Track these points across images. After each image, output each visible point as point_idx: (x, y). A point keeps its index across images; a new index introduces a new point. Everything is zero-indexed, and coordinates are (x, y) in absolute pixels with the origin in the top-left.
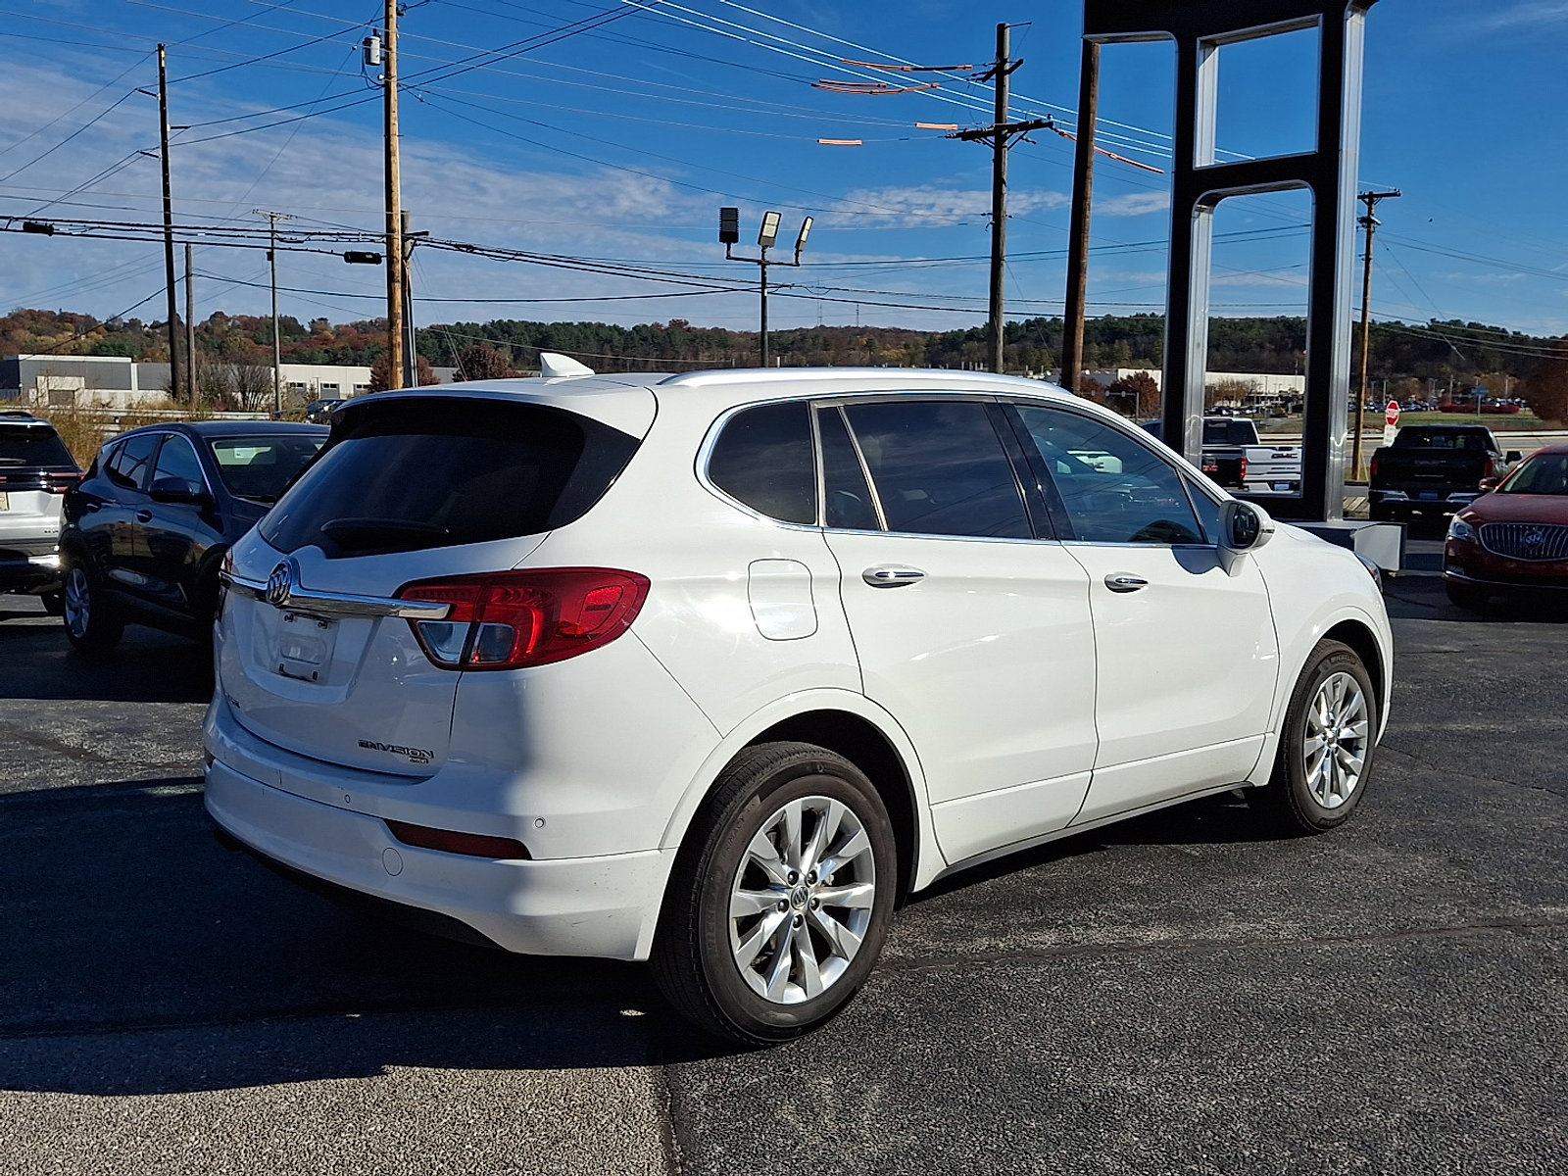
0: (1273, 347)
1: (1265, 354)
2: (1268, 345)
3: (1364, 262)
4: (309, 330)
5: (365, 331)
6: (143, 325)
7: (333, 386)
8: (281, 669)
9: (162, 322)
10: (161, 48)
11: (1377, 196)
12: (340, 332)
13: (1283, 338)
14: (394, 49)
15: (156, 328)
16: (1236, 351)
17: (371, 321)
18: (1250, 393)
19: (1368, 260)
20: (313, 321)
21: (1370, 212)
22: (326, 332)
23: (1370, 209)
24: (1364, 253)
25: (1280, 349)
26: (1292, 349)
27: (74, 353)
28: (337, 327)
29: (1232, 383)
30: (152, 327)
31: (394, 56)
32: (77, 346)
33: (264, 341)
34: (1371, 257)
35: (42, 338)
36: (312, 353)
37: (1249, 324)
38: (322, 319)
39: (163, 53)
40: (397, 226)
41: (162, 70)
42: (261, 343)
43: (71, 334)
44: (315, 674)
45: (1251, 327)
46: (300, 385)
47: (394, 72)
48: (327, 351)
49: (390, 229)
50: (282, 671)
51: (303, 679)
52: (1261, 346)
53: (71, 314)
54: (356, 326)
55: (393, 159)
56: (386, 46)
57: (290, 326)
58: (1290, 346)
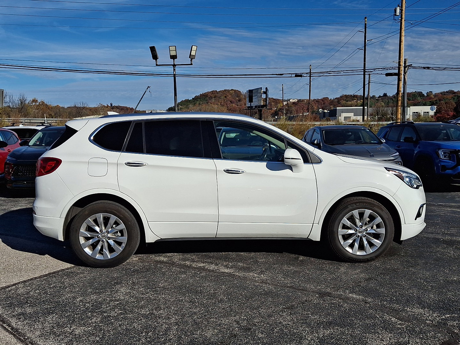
4: (426, 95)
5: (445, 94)
6: (376, 97)
7: (427, 112)
9: (382, 96)
10: (366, 18)
12: (436, 95)
14: (404, 10)
15: (380, 97)
17: (447, 91)
20: (428, 93)
22: (431, 96)
27: (356, 106)
28: (435, 94)
30: (379, 97)
31: (404, 12)
32: (357, 104)
33: (411, 99)
35: (348, 102)
36: (426, 102)
38: (430, 92)
39: (366, 19)
40: (402, 64)
41: (366, 24)
42: (411, 100)
43: (355, 101)
46: (417, 113)
47: (403, 17)
48: (430, 102)
49: (400, 65)
53: (356, 95)
54: (441, 93)
55: (402, 43)
56: (401, 10)
57: (420, 94)
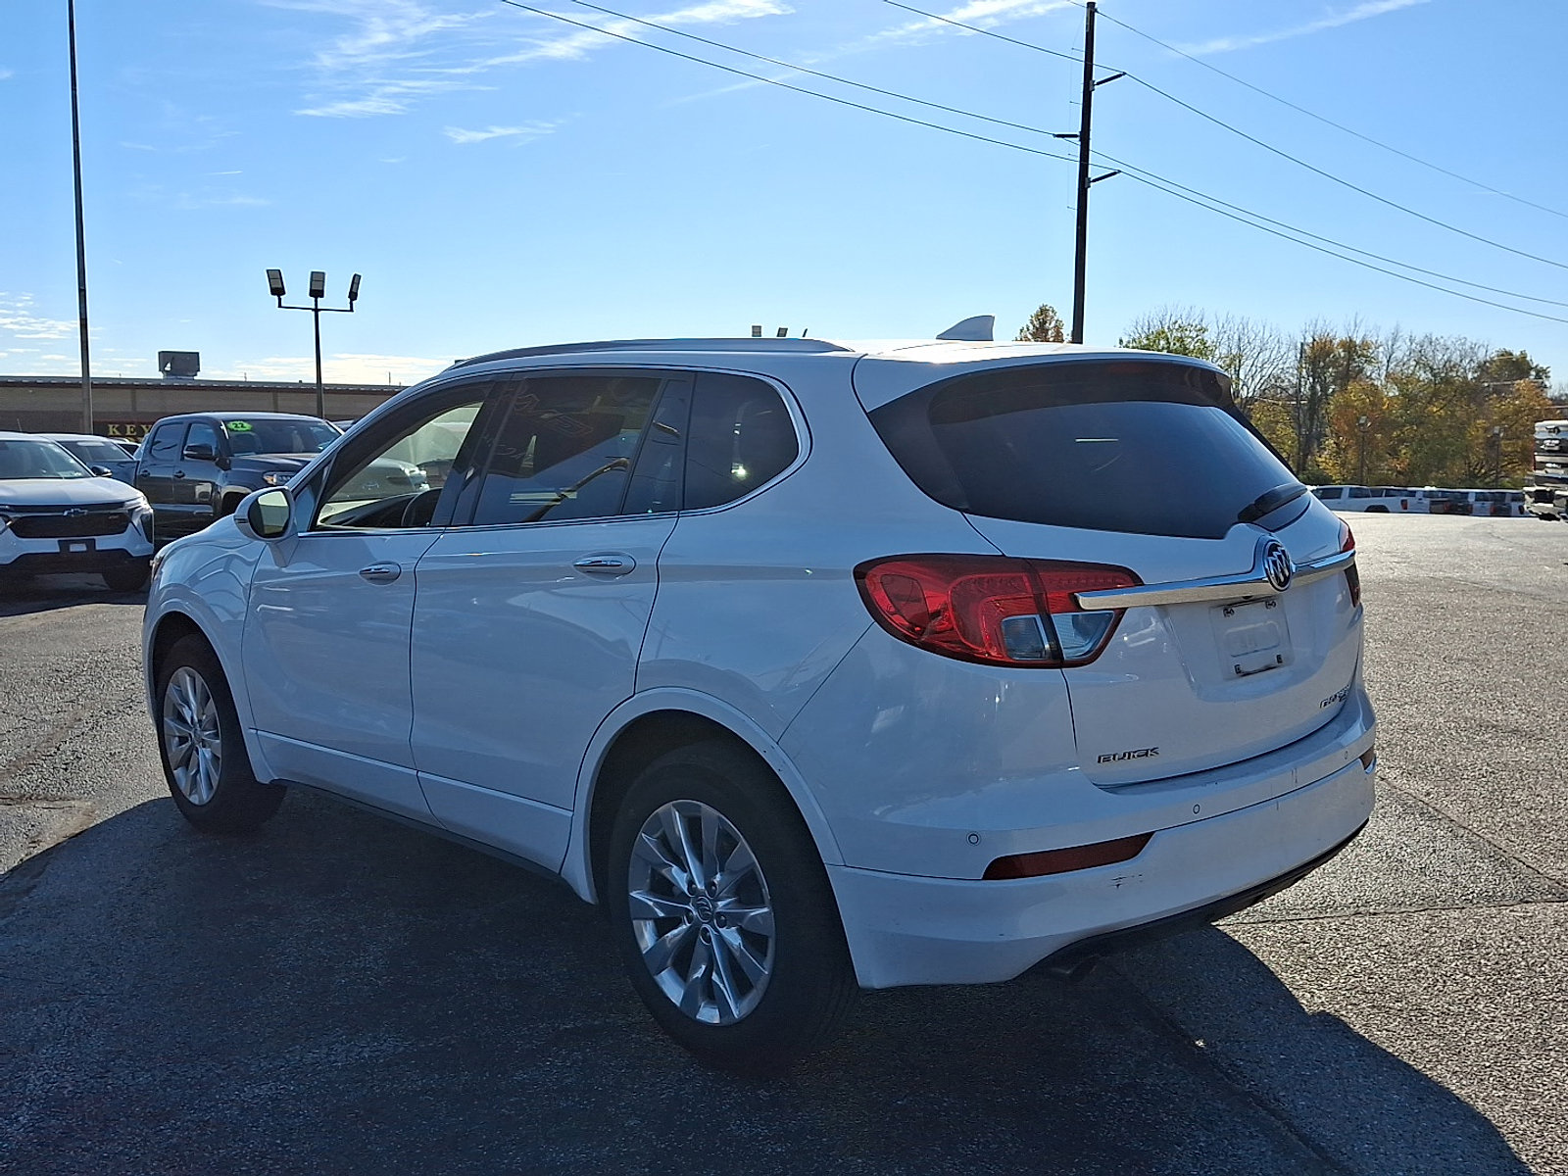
8: (1238, 671)
44: (1279, 657)
50: (1240, 672)
51: (1269, 668)
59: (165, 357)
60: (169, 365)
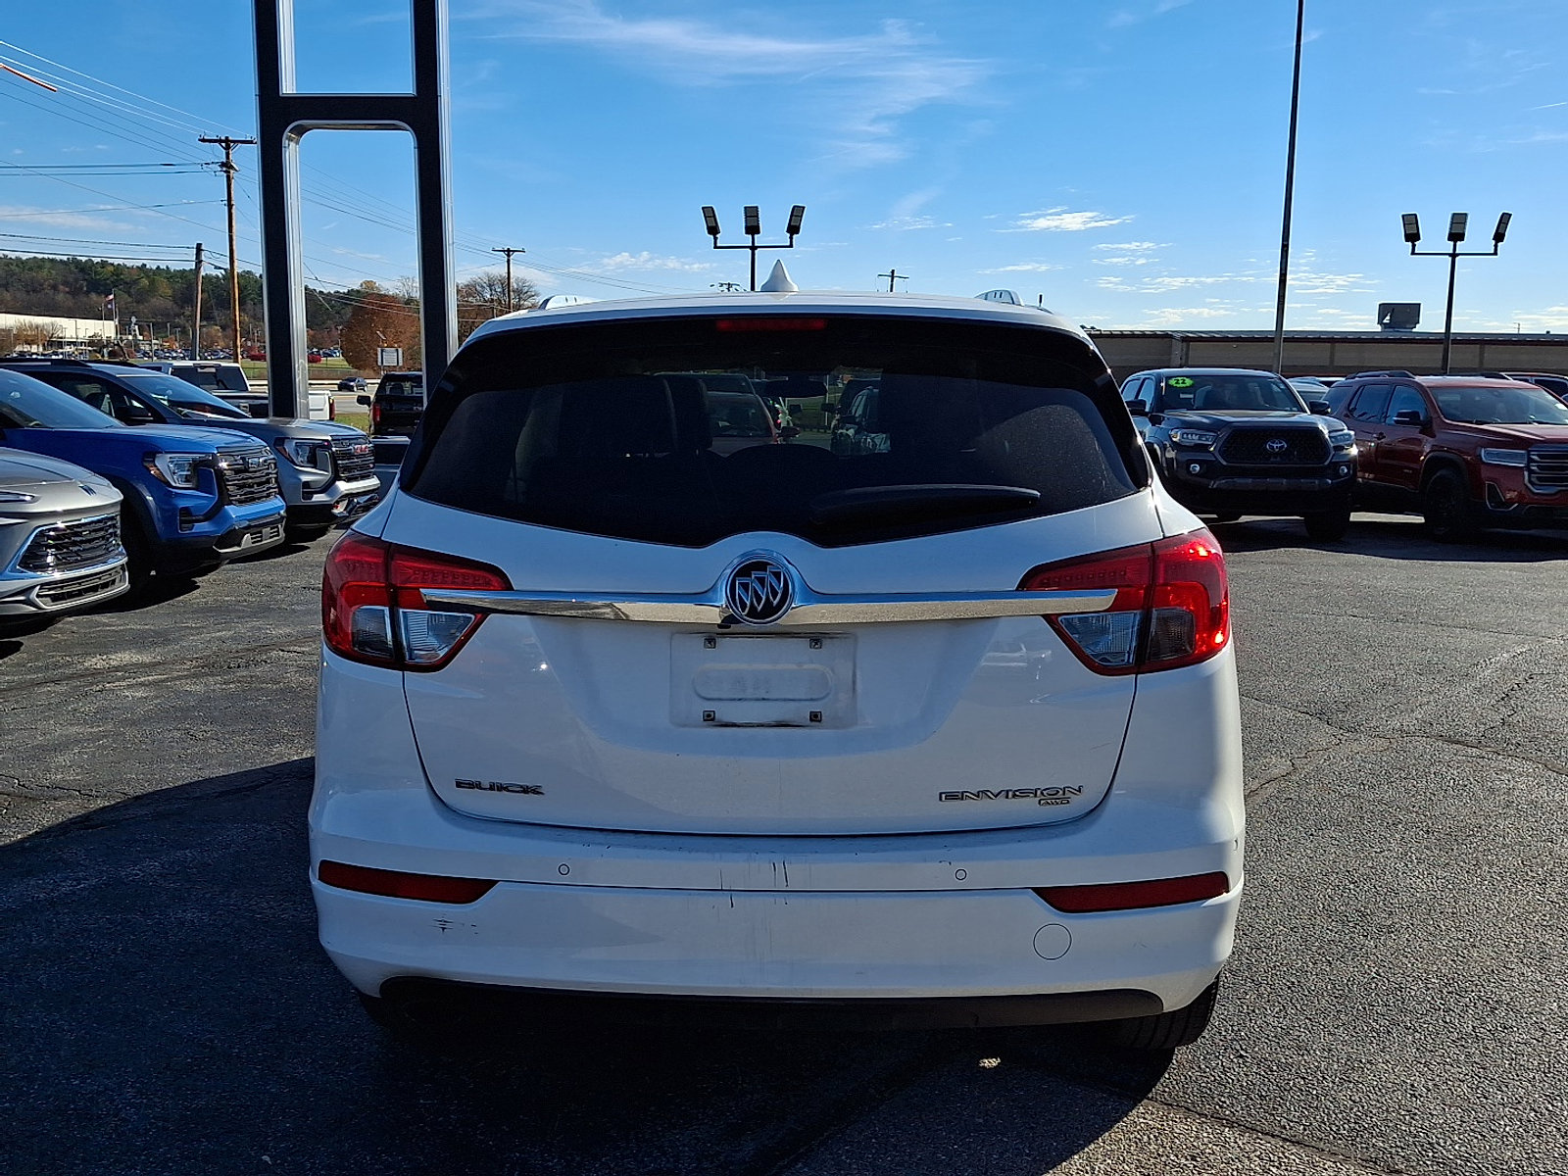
0: (67, 289)
1: (60, 297)
2: (61, 287)
3: (226, 208)
11: (234, 142)
13: (76, 280)
16: (28, 292)
18: (51, 337)
19: (230, 206)
21: (228, 157)
23: (228, 155)
24: (226, 198)
25: (75, 292)
26: (88, 293)
29: (31, 326)
34: (233, 202)
37: (38, 264)
45: (40, 267)
50: (709, 717)
52: (54, 287)
58: (85, 289)
59: (1385, 309)
60: (1388, 318)
